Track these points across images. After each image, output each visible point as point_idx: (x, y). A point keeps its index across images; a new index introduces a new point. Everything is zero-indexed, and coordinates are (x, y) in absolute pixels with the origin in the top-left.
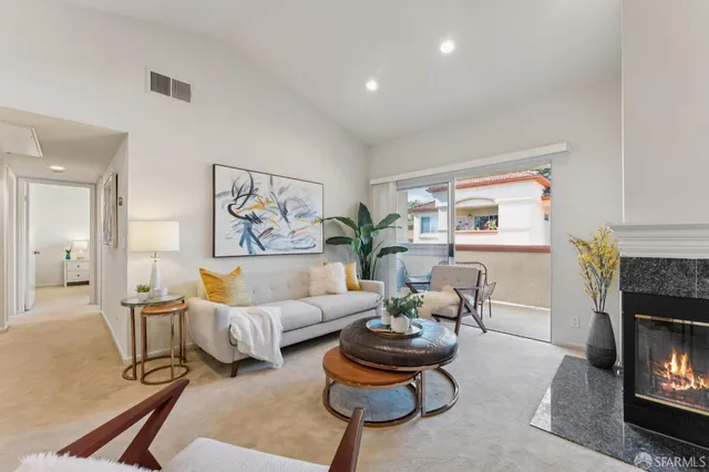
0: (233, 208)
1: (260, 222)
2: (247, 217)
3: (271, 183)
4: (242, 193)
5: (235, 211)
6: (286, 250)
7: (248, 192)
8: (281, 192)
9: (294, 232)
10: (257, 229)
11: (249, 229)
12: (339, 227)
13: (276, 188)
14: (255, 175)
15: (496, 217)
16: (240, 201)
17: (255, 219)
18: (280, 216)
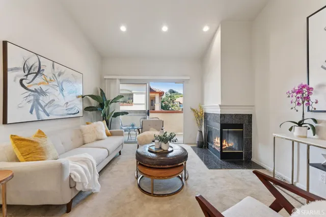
0: (24, 82)
1: (46, 95)
2: (36, 91)
3: (53, 68)
4: (32, 71)
5: (26, 85)
6: (63, 115)
7: (36, 70)
8: (59, 75)
9: (67, 103)
10: (43, 100)
11: (37, 100)
12: (89, 100)
13: (56, 72)
14: (42, 59)
15: (132, 98)
16: (31, 77)
17: (43, 93)
18: (59, 92)
